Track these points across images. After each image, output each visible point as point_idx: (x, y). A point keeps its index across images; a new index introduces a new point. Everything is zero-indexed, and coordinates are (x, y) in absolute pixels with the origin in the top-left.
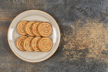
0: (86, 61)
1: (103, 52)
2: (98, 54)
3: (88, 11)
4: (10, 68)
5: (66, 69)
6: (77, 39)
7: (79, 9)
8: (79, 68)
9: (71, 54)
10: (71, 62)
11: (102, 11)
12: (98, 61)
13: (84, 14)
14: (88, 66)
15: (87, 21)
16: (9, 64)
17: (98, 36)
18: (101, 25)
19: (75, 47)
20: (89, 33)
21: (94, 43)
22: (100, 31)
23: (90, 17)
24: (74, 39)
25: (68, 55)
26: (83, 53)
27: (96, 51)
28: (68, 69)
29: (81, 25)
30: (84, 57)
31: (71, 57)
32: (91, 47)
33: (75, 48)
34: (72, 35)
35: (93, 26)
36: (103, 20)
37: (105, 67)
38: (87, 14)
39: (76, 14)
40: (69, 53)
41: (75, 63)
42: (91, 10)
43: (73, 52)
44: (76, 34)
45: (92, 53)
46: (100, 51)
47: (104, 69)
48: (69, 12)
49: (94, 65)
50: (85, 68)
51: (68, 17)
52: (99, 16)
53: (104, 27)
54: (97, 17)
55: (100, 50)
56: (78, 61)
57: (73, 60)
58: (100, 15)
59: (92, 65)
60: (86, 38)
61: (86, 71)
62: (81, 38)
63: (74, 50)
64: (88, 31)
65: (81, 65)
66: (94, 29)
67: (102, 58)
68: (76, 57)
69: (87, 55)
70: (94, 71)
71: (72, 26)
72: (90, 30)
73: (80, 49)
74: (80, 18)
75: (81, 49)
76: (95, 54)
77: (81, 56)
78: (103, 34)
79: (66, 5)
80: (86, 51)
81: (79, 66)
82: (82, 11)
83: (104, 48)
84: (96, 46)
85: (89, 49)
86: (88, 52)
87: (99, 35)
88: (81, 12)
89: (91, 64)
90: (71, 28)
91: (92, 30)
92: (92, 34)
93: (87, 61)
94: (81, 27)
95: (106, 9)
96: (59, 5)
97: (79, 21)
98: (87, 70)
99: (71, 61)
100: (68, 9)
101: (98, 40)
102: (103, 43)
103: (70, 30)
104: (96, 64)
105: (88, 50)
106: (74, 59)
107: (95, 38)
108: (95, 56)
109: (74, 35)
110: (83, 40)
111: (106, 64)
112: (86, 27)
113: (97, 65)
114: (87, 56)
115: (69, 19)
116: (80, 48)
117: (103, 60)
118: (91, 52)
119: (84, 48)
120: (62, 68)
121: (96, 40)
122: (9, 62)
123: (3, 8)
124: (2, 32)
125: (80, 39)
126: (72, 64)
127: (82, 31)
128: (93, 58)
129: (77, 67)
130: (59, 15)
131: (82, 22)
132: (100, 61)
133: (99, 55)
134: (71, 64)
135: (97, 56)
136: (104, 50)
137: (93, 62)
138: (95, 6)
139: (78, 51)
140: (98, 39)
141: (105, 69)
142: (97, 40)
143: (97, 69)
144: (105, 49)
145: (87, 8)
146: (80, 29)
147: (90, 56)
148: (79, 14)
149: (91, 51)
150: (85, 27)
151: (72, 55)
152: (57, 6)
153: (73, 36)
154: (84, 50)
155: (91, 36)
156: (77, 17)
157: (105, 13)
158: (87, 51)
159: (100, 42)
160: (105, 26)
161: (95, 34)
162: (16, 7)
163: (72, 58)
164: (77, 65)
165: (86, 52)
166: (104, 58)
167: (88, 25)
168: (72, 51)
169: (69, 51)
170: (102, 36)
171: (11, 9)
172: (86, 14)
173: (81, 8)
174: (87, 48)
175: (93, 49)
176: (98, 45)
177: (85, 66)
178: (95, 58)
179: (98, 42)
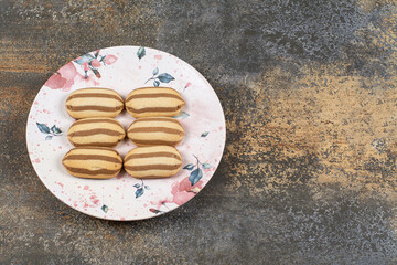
0: (313, 194)
1: (372, 166)
2: (354, 172)
3: (305, 41)
4: (27, 221)
5: (241, 225)
6: (273, 124)
7: (272, 38)
8: (290, 219)
9: (256, 172)
10: (256, 201)
11: (353, 42)
12: (356, 194)
13: (291, 52)
14: (321, 212)
15: (304, 70)
16: (24, 210)
17: (348, 116)
18: (354, 81)
19: (269, 149)
20: (314, 106)
21: (336, 136)
22: (353, 101)
23: (312, 58)
24: (264, 124)
25: (245, 176)
26: (300, 168)
27: (345, 164)
28: (249, 223)
29: (284, 83)
30: (304, 182)
31: (257, 181)
32: (325, 148)
33: (268, 153)
34: (253, 111)
35: (325, 85)
36: (358, 67)
37: (386, 216)
38: (301, 50)
39: (263, 51)
40: (249, 170)
41: (273, 203)
42: (313, 39)
43: (263, 165)
44: (267, 108)
45: (331, 167)
46: (361, 163)
47: (381, 223)
48: (240, 45)
49: (344, 208)
50: (311, 220)
51: (238, 61)
52: (345, 56)
53: (364, 87)
54: (337, 57)
55: (360, 158)
56: (283, 195)
57: (263, 193)
58: (347, 51)
59: (335, 209)
60: (305, 122)
61: (314, 229)
62: (289, 122)
63: (264, 161)
64: (312, 102)
65: (295, 210)
66: (331, 93)
67: (368, 186)
68: (274, 184)
69: (315, 174)
70: (346, 228)
71: (252, 86)
72: (317, 96)
73: (288, 157)
74: (277, 63)
75: (291, 155)
76: (342, 170)
77: (293, 179)
79: (228, 25)
81: (286, 211)
82: (283, 42)
83: (371, 151)
84: (344, 145)
85: (320, 157)
86: (318, 167)
87: (351, 110)
88: (279, 44)
89: (331, 206)
90: (249, 93)
91: (323, 97)
92: (324, 109)
93: (318, 196)
94: (284, 87)
95: (365, 37)
96: (206, 25)
97: (278, 71)
98: (320, 225)
99: (257, 197)
100: (236, 36)
101: (350, 126)
102: (368, 137)
103: (248, 99)
104: (349, 203)
105: (316, 159)
106: (266, 188)
107: (335, 122)
108: (343, 179)
109: (261, 112)
110: (294, 128)
111: (386, 206)
112: (302, 90)
113: (353, 208)
114: (313, 180)
115: (243, 64)
116: (285, 151)
117: (374, 193)
118: (329, 164)
119: (300, 153)
120: (225, 220)
121: (341, 127)
122: (26, 203)
123: (17, 35)
124: (9, 105)
125: (284, 125)
126: (261, 207)
127: (290, 101)
128: (336, 186)
129: (281, 216)
130: (207, 55)
131: (287, 74)
132: (362, 196)
133: (356, 175)
134: (256, 205)
135: (352, 177)
136: (373, 159)
137: (339, 200)
138: (327, 28)
139: (281, 163)
140: (346, 123)
141: (385, 222)
142: (346, 127)
143: (355, 222)
144: (377, 157)
145: (299, 34)
146: (282, 93)
147: (324, 178)
148: (274, 51)
149: (325, 163)
150: (297, 87)
151: (257, 176)
152: (200, 29)
153: (260, 117)
154: (301, 161)
155: (320, 114)
156: (267, 59)
157: (361, 47)
158: (311, 161)
159: (358, 134)
160: (368, 85)
161: (337, 110)
162: (59, 34)
163: (260, 185)
164: (280, 210)
165: (310, 167)
166: (376, 186)
167: (308, 84)
168: (259, 161)
169: (248, 163)
170: (362, 116)
171: (44, 39)
172: (297, 50)
173: (279, 34)
174: (311, 151)
175: (335, 155)
176: (351, 141)
177: (312, 212)
178: (345, 185)
179: (349, 133)
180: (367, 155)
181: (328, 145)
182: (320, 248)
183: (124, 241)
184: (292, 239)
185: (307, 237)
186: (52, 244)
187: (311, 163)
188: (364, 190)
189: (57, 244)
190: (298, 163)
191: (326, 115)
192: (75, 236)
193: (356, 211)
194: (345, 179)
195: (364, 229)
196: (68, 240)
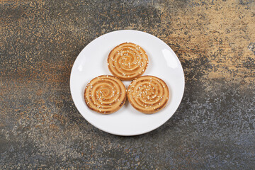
0: (205, 87)
1: (249, 64)
2: (236, 69)
6: (174, 35)
8: (188, 107)
12: (237, 86)
14: (211, 101)
17: (230, 26)
20: (204, 19)
21: (221, 42)
22: (233, 14)
24: (167, 35)
26: (195, 67)
27: (229, 63)
29: (182, 3)
30: (198, 78)
32: (213, 52)
34: (159, 26)
35: (212, 3)
44: (169, 23)
45: (218, 66)
46: (240, 62)
49: (229, 98)
50: (204, 108)
53: (242, 3)
55: (239, 58)
59: (222, 98)
60: (198, 32)
61: (206, 114)
62: (186, 33)
64: (203, 17)
65: (191, 100)
66: (217, 9)
67: (246, 79)
69: (206, 72)
70: (230, 113)
71: (157, 7)
72: (207, 12)
73: (185, 60)
75: (187, 58)
76: (226, 68)
77: (190, 76)
78: (243, 20)
80: (202, 64)
83: (248, 52)
84: (227, 49)
85: (209, 59)
86: (208, 66)
87: (232, 22)
89: (219, 96)
90: (155, 12)
91: (210, 12)
92: (212, 22)
93: (209, 89)
94: (181, 6)
98: (211, 111)
101: (230, 34)
102: (245, 42)
103: (155, 17)
104: (232, 93)
105: (207, 61)
107: (221, 32)
108: (227, 75)
109: (165, 26)
110: (190, 37)
112: (196, 8)
113: (235, 97)
114: (205, 76)
116: (183, 56)
117: (251, 84)
118: (216, 64)
119: (194, 57)
121: (225, 35)
125: (182, 35)
127: (186, 17)
128: (222, 80)
132: (242, 87)
133: (237, 71)
135: (234, 73)
136: (249, 58)
137: (225, 91)
140: (229, 32)
142: (228, 35)
143: (237, 108)
144: (253, 57)
146: (180, 11)
147: (213, 75)
149: (214, 63)
150: (191, 6)
153: (164, 30)
154: (196, 62)
155: (209, 26)
159: (237, 40)
160: (244, 2)
161: (221, 22)
165: (202, 67)
166: (252, 79)
167: (199, 3)
170: (241, 26)
174: (203, 55)
175: (221, 57)
176: (233, 46)
177: (204, 101)
178: (228, 79)
179: (231, 39)
180: (245, 56)
181: (215, 49)
182: (211, 129)
183: (65, 130)
184: (189, 122)
185: (201, 120)
186: (11, 134)
187: (203, 63)
188: (243, 83)
189: (15, 134)
190: (193, 64)
191: (213, 26)
192: (28, 128)
193: (238, 99)
194: (229, 75)
195: (244, 113)
196: (23, 131)
